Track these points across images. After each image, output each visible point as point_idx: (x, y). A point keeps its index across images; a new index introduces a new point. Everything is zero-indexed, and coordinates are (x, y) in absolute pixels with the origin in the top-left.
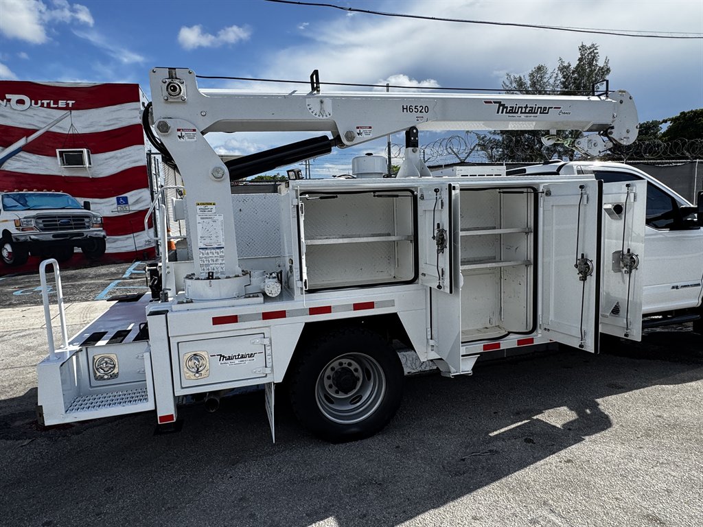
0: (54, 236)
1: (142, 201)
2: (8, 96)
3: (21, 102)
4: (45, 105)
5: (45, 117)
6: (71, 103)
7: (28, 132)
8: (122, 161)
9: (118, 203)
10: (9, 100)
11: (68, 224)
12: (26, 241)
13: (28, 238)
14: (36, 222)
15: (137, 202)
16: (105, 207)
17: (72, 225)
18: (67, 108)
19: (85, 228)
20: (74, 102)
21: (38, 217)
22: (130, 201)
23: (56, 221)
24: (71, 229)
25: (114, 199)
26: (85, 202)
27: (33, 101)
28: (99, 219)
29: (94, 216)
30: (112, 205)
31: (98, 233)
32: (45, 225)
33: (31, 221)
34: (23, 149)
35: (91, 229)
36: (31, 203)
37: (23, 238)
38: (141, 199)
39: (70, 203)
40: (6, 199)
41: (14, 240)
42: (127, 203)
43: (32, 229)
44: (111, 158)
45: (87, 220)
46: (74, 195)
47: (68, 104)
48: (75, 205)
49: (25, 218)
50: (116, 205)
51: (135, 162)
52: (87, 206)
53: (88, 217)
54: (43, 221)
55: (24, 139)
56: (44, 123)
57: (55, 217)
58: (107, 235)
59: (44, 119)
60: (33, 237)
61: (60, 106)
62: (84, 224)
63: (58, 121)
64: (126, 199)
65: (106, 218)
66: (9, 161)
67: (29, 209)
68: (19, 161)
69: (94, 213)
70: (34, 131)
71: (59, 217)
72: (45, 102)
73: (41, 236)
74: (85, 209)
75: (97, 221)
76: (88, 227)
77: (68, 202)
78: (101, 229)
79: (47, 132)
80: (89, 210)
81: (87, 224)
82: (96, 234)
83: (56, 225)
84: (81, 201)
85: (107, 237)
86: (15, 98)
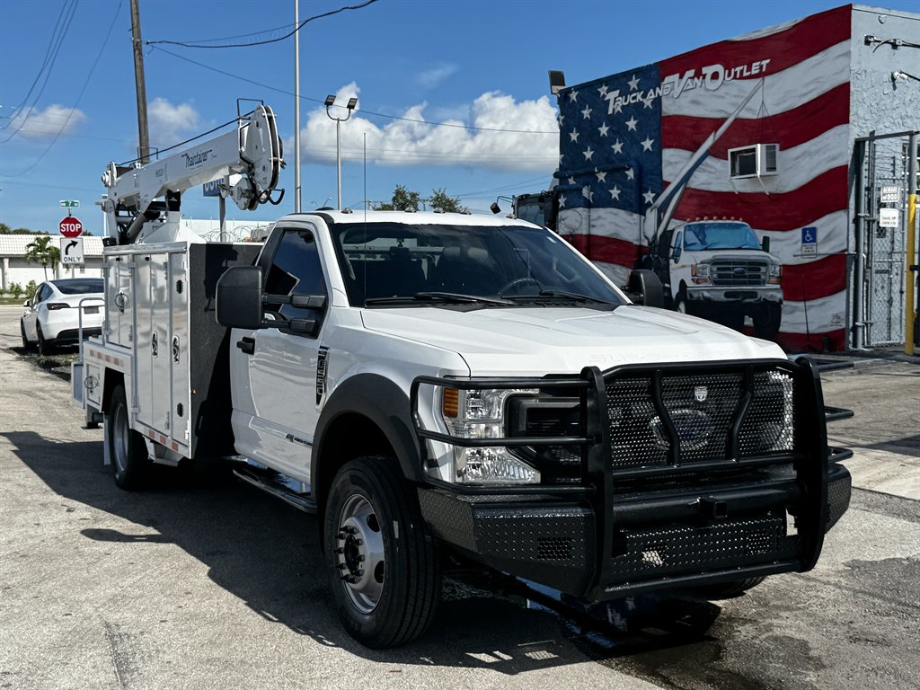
0: (727, 294)
1: (836, 236)
2: (705, 70)
3: (715, 76)
4: (738, 76)
5: (735, 96)
6: (765, 63)
7: (718, 123)
8: (817, 158)
9: (804, 241)
10: (704, 76)
11: (741, 274)
12: (698, 299)
13: (701, 296)
14: (711, 271)
15: (828, 238)
16: (786, 248)
17: (745, 277)
18: (760, 75)
19: (758, 283)
20: (768, 61)
21: (714, 262)
22: (820, 236)
23: (729, 269)
24: (744, 283)
25: (798, 233)
26: (765, 238)
27: (727, 71)
28: (778, 269)
29: (773, 264)
30: (796, 243)
31: (774, 293)
32: (719, 276)
33: (706, 268)
34: (709, 153)
35: (768, 286)
36: (709, 240)
37: (695, 295)
38: (834, 234)
39: (748, 239)
40: (687, 232)
41: (688, 296)
42: (814, 240)
43: (705, 281)
44: (804, 154)
45: (763, 269)
46: (754, 226)
47: (761, 67)
48: (753, 243)
49: (701, 263)
50: (800, 244)
51: (834, 158)
52: (765, 245)
53: (765, 264)
54: (718, 269)
55: (712, 136)
56: (734, 105)
57: (729, 263)
58: (786, 299)
59: (734, 100)
60: (706, 294)
61: (754, 72)
62: (759, 277)
63: (748, 99)
64: (813, 231)
65: (786, 268)
66: (696, 173)
67: (706, 249)
68: (705, 171)
69: (773, 258)
70: (723, 120)
71: (734, 263)
72: (738, 69)
73: (713, 293)
74: (763, 250)
75: (774, 272)
76: (764, 283)
77: (746, 237)
78: (778, 286)
79: (737, 120)
80: (767, 251)
81: (763, 277)
82: (772, 296)
83: (729, 276)
84: (760, 234)
85: (785, 303)
86: (708, 70)
